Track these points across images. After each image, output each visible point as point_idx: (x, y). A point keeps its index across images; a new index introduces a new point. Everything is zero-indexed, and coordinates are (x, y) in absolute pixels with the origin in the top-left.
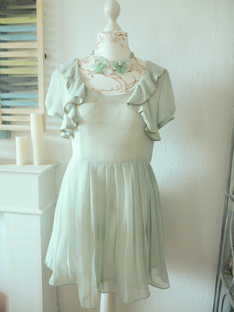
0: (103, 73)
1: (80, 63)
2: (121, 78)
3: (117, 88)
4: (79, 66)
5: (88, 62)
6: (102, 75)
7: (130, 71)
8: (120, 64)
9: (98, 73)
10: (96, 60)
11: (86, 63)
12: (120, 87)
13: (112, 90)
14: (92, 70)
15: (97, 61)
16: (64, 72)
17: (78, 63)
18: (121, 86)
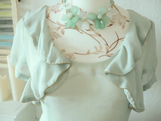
0: (76, 28)
1: (48, 12)
2: (100, 36)
3: (94, 50)
4: (47, 17)
5: (59, 11)
6: (76, 31)
7: (111, 25)
8: (99, 17)
9: (70, 28)
10: (68, 11)
11: (56, 12)
12: (99, 49)
13: (88, 53)
14: (63, 23)
15: (70, 12)
16: (29, 24)
17: (46, 12)
18: (101, 48)
